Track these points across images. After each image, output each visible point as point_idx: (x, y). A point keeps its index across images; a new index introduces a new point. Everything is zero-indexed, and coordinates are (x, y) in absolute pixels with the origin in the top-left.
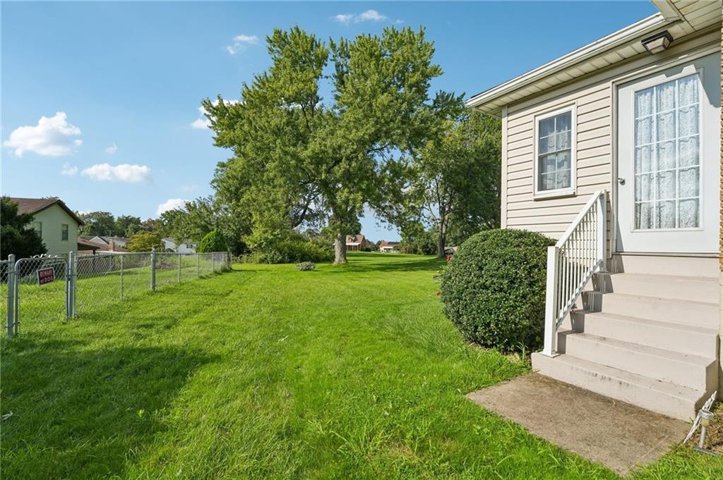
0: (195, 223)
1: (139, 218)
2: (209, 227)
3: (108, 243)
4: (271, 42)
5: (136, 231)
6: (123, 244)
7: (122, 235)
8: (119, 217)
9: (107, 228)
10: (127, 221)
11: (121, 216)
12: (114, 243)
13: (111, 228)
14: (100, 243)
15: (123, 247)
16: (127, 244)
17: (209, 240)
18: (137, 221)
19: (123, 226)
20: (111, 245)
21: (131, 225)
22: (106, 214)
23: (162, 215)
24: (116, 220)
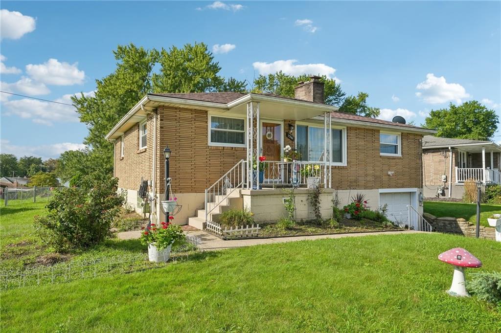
0: (75, 167)
1: (40, 159)
2: (86, 170)
3: (13, 183)
4: (116, 54)
5: (37, 170)
6: (24, 183)
7: (23, 174)
8: (21, 158)
9: (10, 168)
10: (29, 161)
11: (23, 156)
12: (17, 182)
13: (14, 169)
14: (7, 182)
15: (25, 186)
16: (28, 182)
17: (75, 180)
18: (39, 161)
19: (25, 166)
20: (15, 184)
21: (33, 165)
22: (10, 155)
23: (62, 155)
24: (18, 160)
